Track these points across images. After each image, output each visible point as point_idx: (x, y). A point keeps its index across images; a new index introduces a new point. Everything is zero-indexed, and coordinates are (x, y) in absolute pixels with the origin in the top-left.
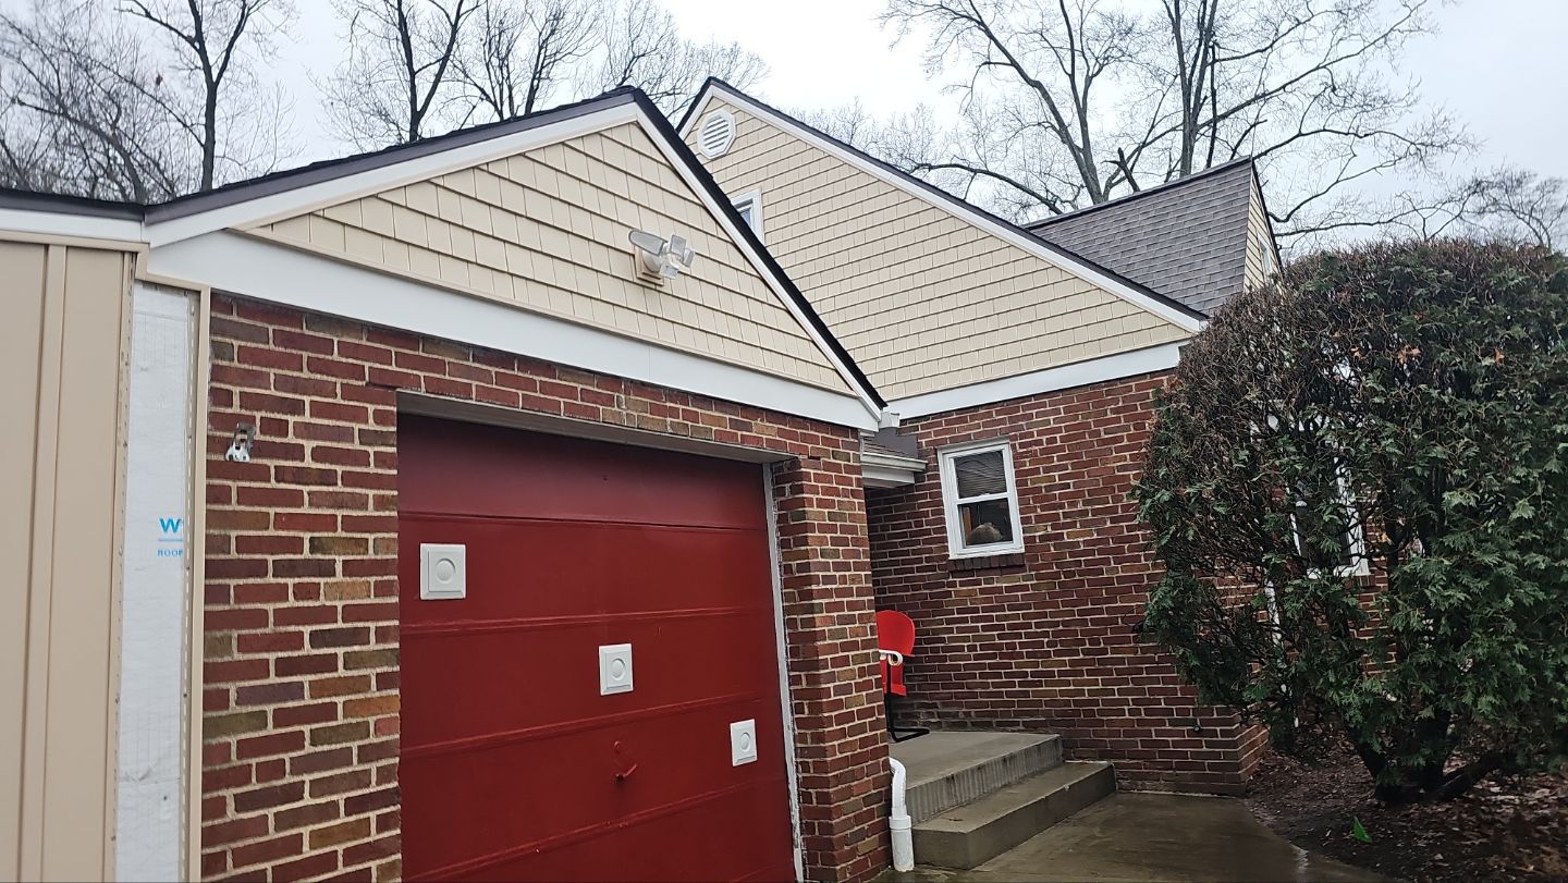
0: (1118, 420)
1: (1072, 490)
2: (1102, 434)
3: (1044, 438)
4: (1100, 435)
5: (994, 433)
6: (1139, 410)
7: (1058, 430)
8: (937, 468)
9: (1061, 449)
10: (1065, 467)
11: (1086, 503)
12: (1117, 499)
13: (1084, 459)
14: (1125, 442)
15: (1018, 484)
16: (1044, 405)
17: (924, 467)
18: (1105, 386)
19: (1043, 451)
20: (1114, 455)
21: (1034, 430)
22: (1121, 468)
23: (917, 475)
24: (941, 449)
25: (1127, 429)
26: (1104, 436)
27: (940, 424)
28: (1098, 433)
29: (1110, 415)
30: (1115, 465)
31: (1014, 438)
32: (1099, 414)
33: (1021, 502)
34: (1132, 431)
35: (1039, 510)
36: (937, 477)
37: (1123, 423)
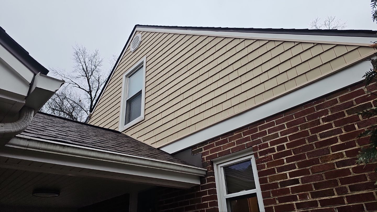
0: (330, 126)
1: (300, 184)
2: (319, 138)
3: (275, 147)
4: (317, 140)
5: (243, 147)
6: (347, 116)
7: (285, 140)
8: (213, 174)
9: (289, 153)
10: (293, 167)
11: (314, 195)
12: (341, 191)
13: (307, 159)
14: (340, 142)
15: (261, 181)
16: (273, 124)
17: (204, 173)
18: (315, 103)
19: (276, 156)
20: (332, 153)
21: (268, 142)
22: (339, 164)
23: (201, 179)
24: (216, 161)
25: (339, 131)
26: (320, 140)
27: (213, 146)
28: (315, 138)
29: (322, 123)
30: (334, 161)
31: (255, 149)
32: (312, 124)
33: (264, 195)
34: (344, 133)
35: (277, 202)
36: (214, 179)
37: (334, 128)
